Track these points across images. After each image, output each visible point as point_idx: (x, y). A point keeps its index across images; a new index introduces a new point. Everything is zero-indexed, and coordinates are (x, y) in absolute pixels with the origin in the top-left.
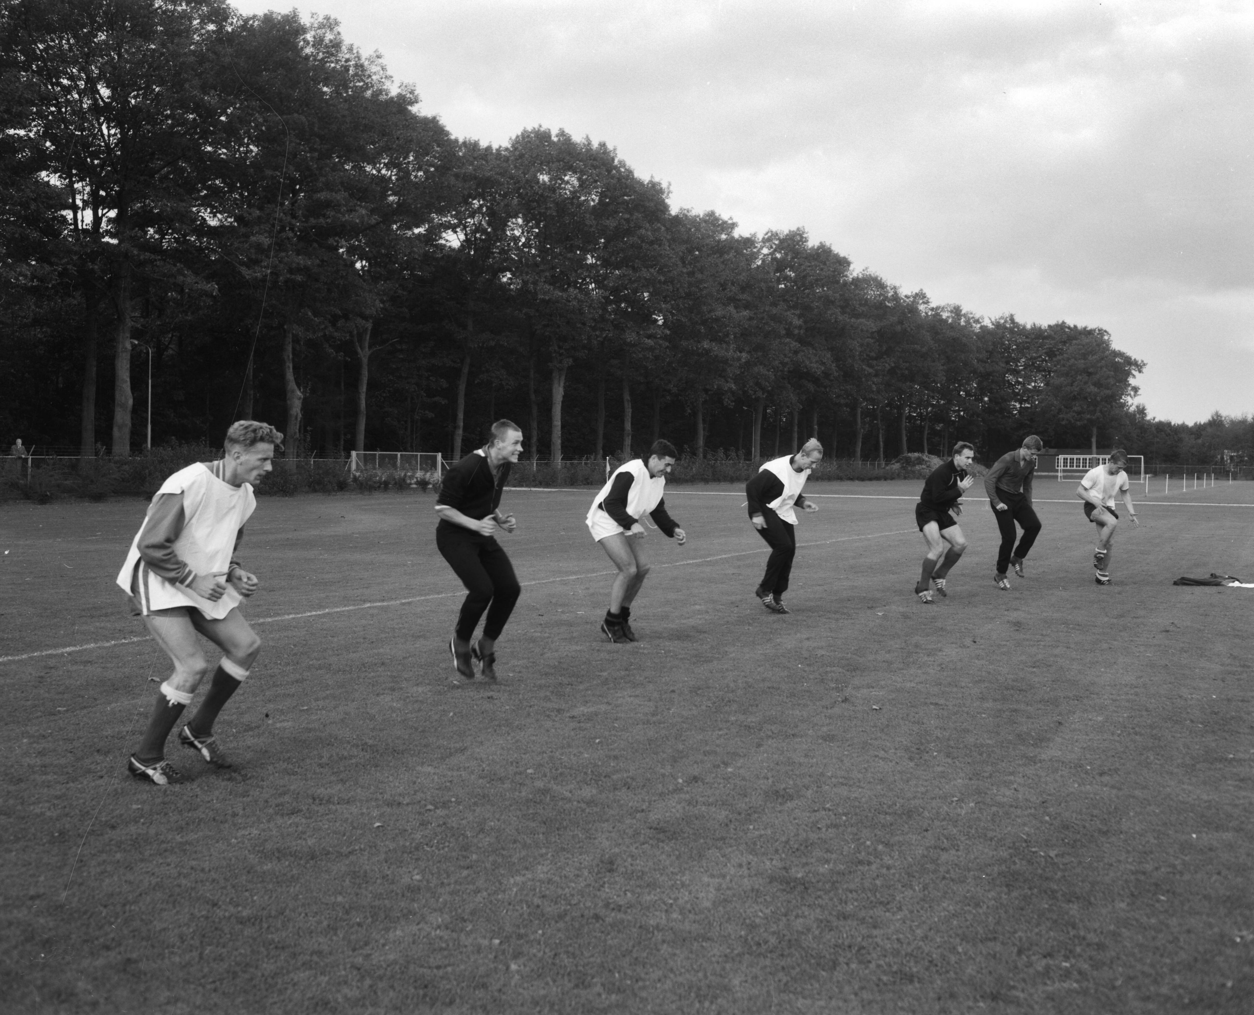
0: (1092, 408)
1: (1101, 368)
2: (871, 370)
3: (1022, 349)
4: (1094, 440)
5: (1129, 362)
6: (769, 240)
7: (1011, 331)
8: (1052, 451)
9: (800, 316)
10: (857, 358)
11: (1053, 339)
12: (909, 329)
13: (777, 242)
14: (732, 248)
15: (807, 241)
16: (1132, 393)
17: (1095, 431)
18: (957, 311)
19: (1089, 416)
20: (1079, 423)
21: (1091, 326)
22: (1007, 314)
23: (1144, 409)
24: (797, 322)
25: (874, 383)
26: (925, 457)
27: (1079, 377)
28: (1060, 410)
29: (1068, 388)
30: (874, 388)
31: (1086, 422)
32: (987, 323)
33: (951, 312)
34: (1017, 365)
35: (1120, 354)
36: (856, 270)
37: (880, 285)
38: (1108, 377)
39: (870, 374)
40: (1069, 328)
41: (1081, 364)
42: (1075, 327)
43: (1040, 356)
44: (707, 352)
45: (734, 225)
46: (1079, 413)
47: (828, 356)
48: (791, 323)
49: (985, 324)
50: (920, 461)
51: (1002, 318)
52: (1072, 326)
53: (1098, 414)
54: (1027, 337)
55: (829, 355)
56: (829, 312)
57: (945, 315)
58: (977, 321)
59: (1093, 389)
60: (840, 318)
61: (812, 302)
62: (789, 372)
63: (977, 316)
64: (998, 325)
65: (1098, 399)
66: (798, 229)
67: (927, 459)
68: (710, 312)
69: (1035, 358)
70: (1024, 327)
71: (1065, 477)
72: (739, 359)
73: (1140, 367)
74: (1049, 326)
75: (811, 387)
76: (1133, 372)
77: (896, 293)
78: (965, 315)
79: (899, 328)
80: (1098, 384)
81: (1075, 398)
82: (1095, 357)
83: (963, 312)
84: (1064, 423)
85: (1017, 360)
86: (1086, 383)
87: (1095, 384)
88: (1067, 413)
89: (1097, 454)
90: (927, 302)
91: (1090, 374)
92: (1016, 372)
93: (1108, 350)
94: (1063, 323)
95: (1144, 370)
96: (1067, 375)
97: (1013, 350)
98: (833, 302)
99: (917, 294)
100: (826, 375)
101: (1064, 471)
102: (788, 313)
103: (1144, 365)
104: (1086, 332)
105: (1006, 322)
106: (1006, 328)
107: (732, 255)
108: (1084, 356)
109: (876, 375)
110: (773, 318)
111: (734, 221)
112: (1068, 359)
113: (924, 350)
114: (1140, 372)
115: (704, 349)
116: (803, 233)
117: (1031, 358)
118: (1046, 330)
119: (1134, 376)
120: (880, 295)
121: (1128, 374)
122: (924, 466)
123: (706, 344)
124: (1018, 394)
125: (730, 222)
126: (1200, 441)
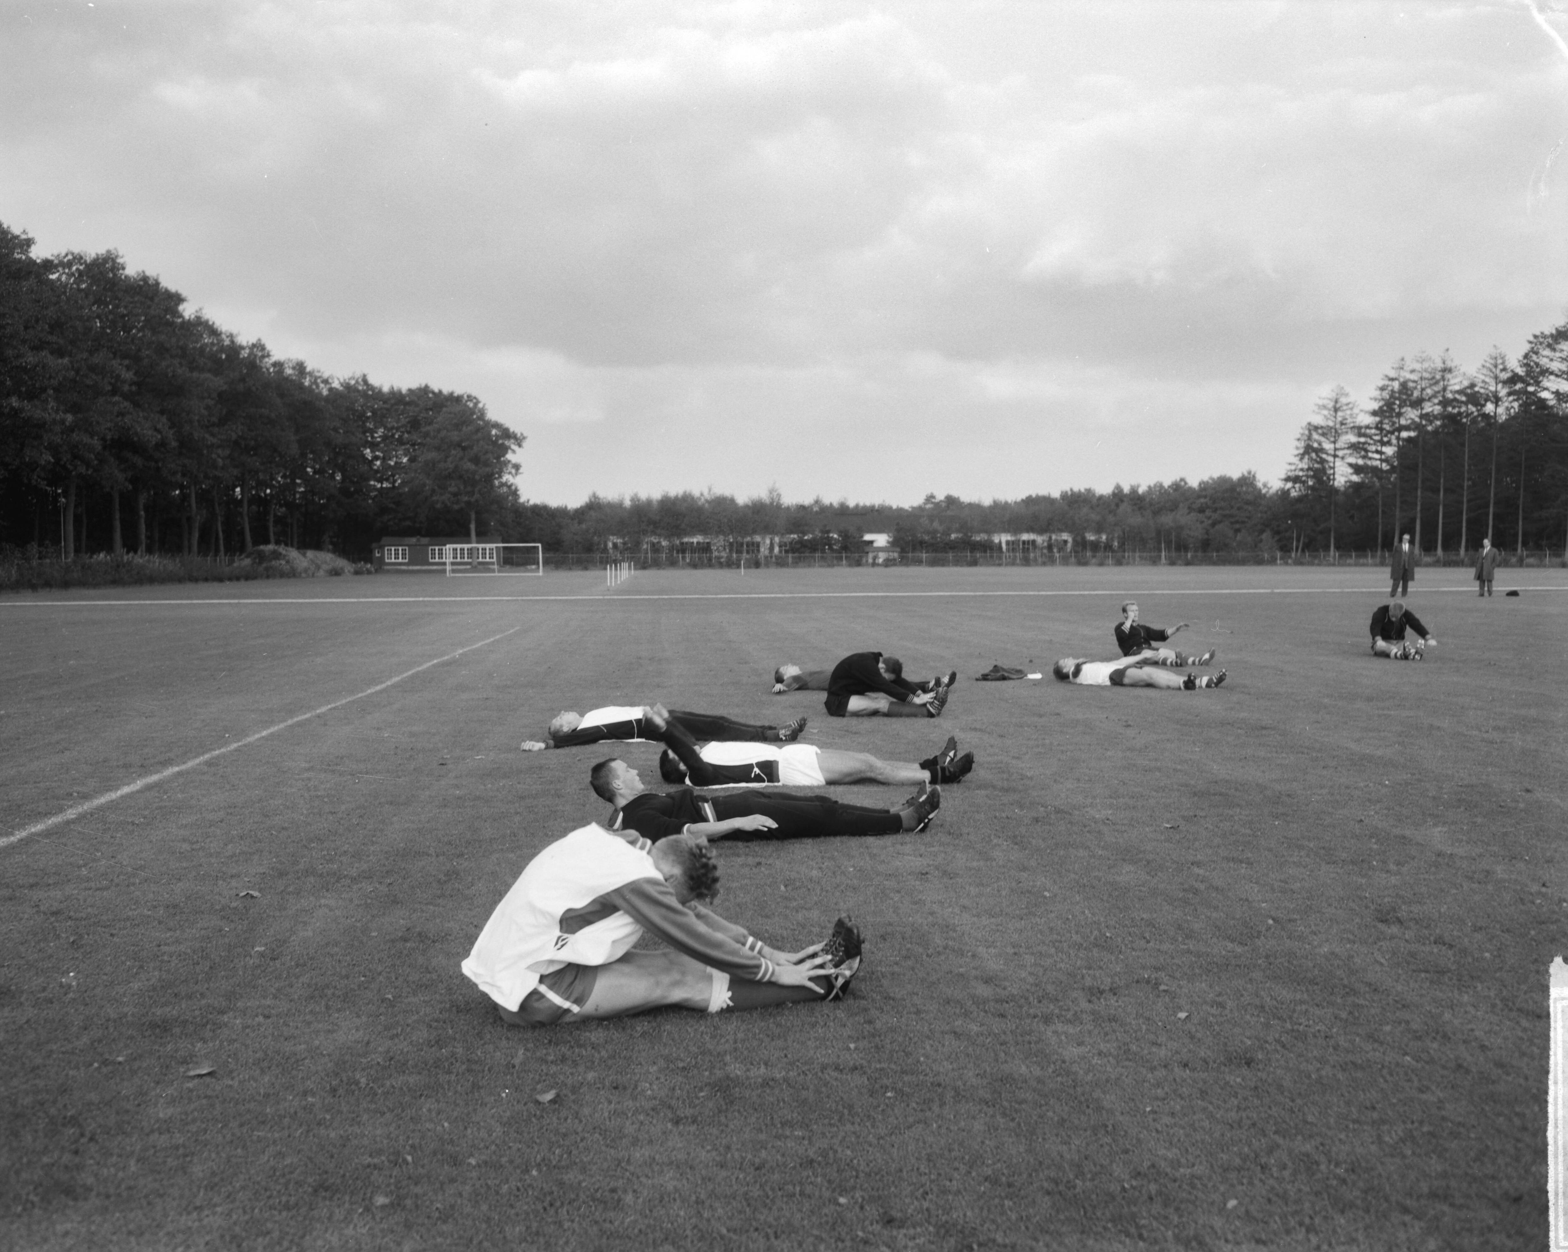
0: (469, 489)
1: (478, 441)
2: (215, 441)
3: (380, 418)
4: (473, 527)
5: (507, 434)
6: (69, 264)
7: (364, 394)
8: (425, 540)
9: (128, 368)
10: (196, 424)
11: (417, 405)
12: (254, 389)
13: (81, 268)
14: (30, 273)
15: (124, 269)
16: (513, 471)
17: (473, 516)
18: (300, 367)
19: (466, 499)
20: (456, 507)
21: (458, 392)
22: (358, 374)
23: (516, 490)
24: (128, 375)
25: (219, 456)
26: (282, 549)
27: (453, 452)
28: (433, 491)
29: (442, 465)
30: (220, 462)
31: (463, 505)
32: (336, 385)
33: (294, 368)
34: (373, 437)
35: (497, 425)
36: (188, 311)
37: (214, 332)
38: (486, 452)
39: (213, 445)
40: (433, 393)
41: (455, 436)
42: (440, 392)
43: (402, 426)
44: (15, 412)
45: (29, 242)
46: (455, 495)
47: (163, 422)
48: (118, 376)
49: (334, 385)
50: (276, 555)
51: (352, 378)
52: (436, 390)
53: (477, 496)
54: (385, 403)
55: (164, 419)
56: (164, 364)
57: (289, 371)
58: (326, 382)
59: (471, 466)
60: (180, 371)
61: (139, 350)
62: (112, 439)
63: (326, 375)
64: (347, 386)
65: (477, 477)
66: (108, 251)
67: (284, 552)
68: (18, 356)
69: (397, 429)
70: (380, 391)
71: (453, 571)
72: (63, 422)
73: (519, 441)
74: (410, 390)
75: (138, 461)
76: (513, 447)
77: (232, 342)
78: (311, 374)
79: (241, 387)
80: (476, 460)
81: (449, 477)
82: (469, 428)
83: (308, 370)
84: (438, 506)
85: (372, 432)
86: (461, 459)
87: (470, 460)
88: (441, 494)
89: (478, 542)
90: (268, 356)
91: (464, 449)
92: (373, 446)
93: (483, 420)
94: (427, 387)
95: (524, 444)
96: (438, 449)
97: (368, 418)
98: (167, 350)
99: (254, 346)
100: (162, 445)
101: (453, 564)
102: (114, 362)
103: (524, 438)
104: (455, 400)
105: (357, 382)
106: (358, 391)
107: (32, 280)
108: (457, 426)
109: (219, 447)
110: (92, 369)
111: (30, 236)
112: (439, 431)
113: (273, 415)
114: (520, 446)
115: (12, 408)
116: (117, 256)
117: (392, 428)
118: (408, 395)
119: (514, 452)
120: (213, 344)
121: (505, 449)
122: (283, 562)
123: (15, 402)
124: (377, 471)
125: (24, 237)
126: (584, 526)
